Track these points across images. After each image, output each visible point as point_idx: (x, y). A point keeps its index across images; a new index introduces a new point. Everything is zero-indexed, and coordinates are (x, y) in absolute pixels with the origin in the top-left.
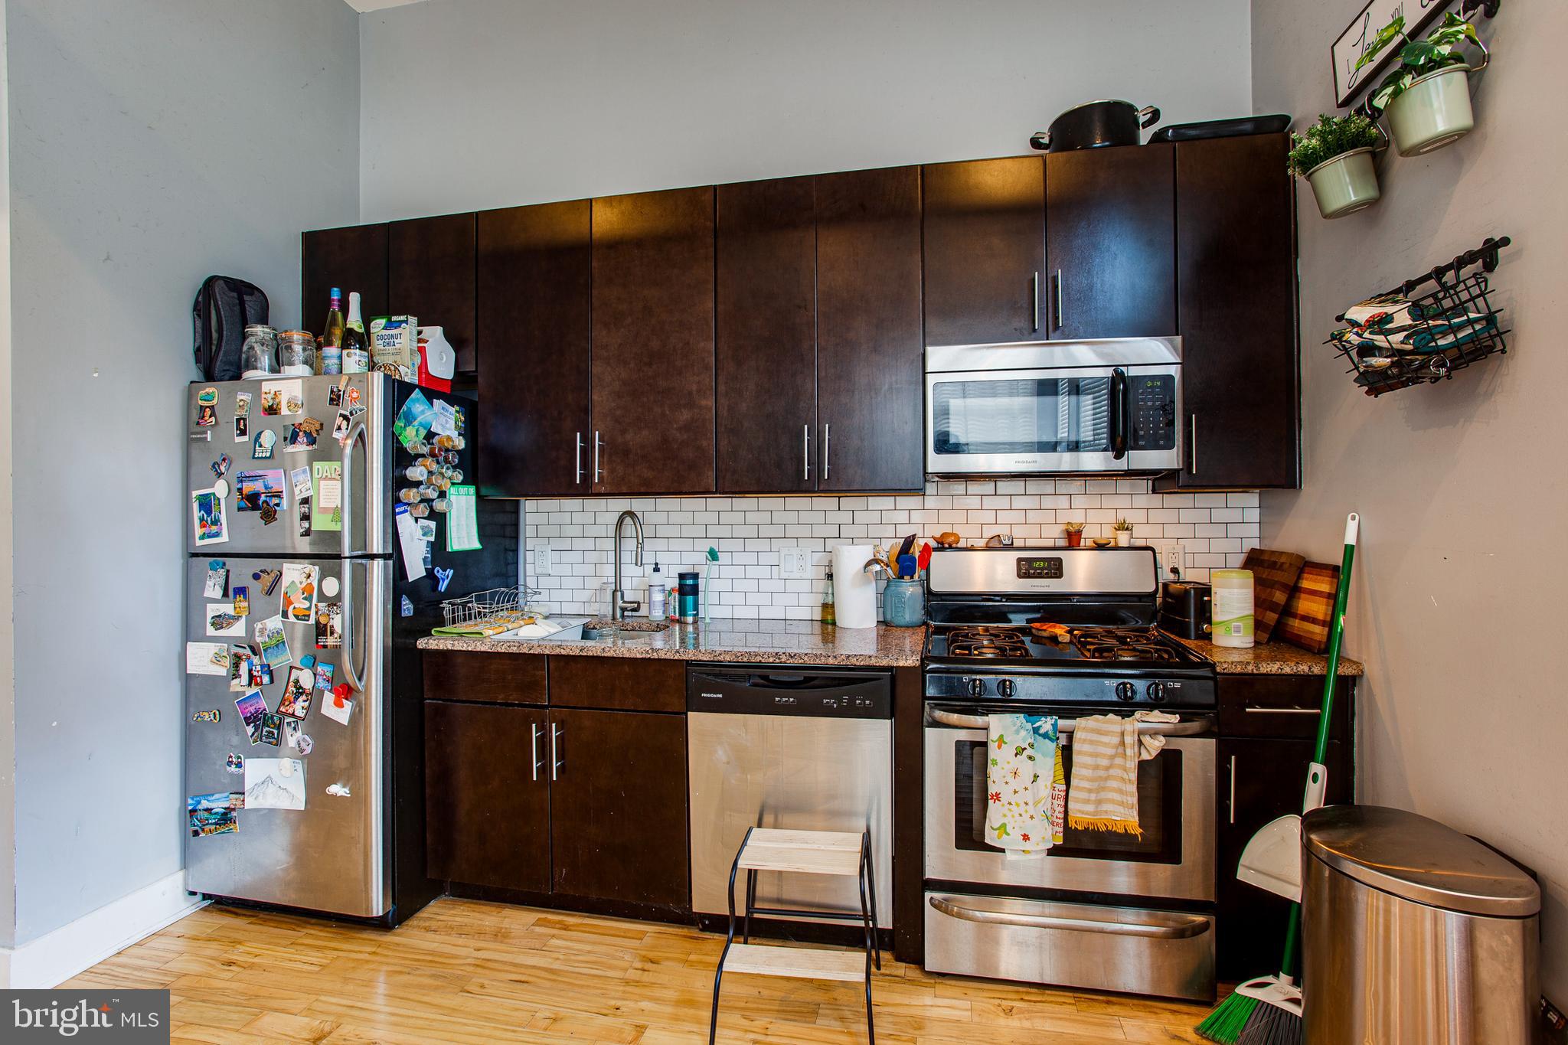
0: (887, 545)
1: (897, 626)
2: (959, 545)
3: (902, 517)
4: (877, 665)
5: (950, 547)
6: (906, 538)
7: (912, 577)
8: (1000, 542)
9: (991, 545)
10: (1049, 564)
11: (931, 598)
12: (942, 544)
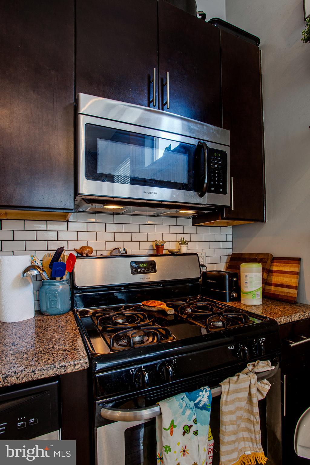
0: (40, 256)
1: (52, 315)
2: (92, 255)
3: (53, 235)
4: (43, 377)
5: (87, 256)
6: (57, 251)
7: (62, 278)
8: (119, 251)
9: (113, 254)
10: (148, 265)
11: (75, 291)
12: (82, 254)
